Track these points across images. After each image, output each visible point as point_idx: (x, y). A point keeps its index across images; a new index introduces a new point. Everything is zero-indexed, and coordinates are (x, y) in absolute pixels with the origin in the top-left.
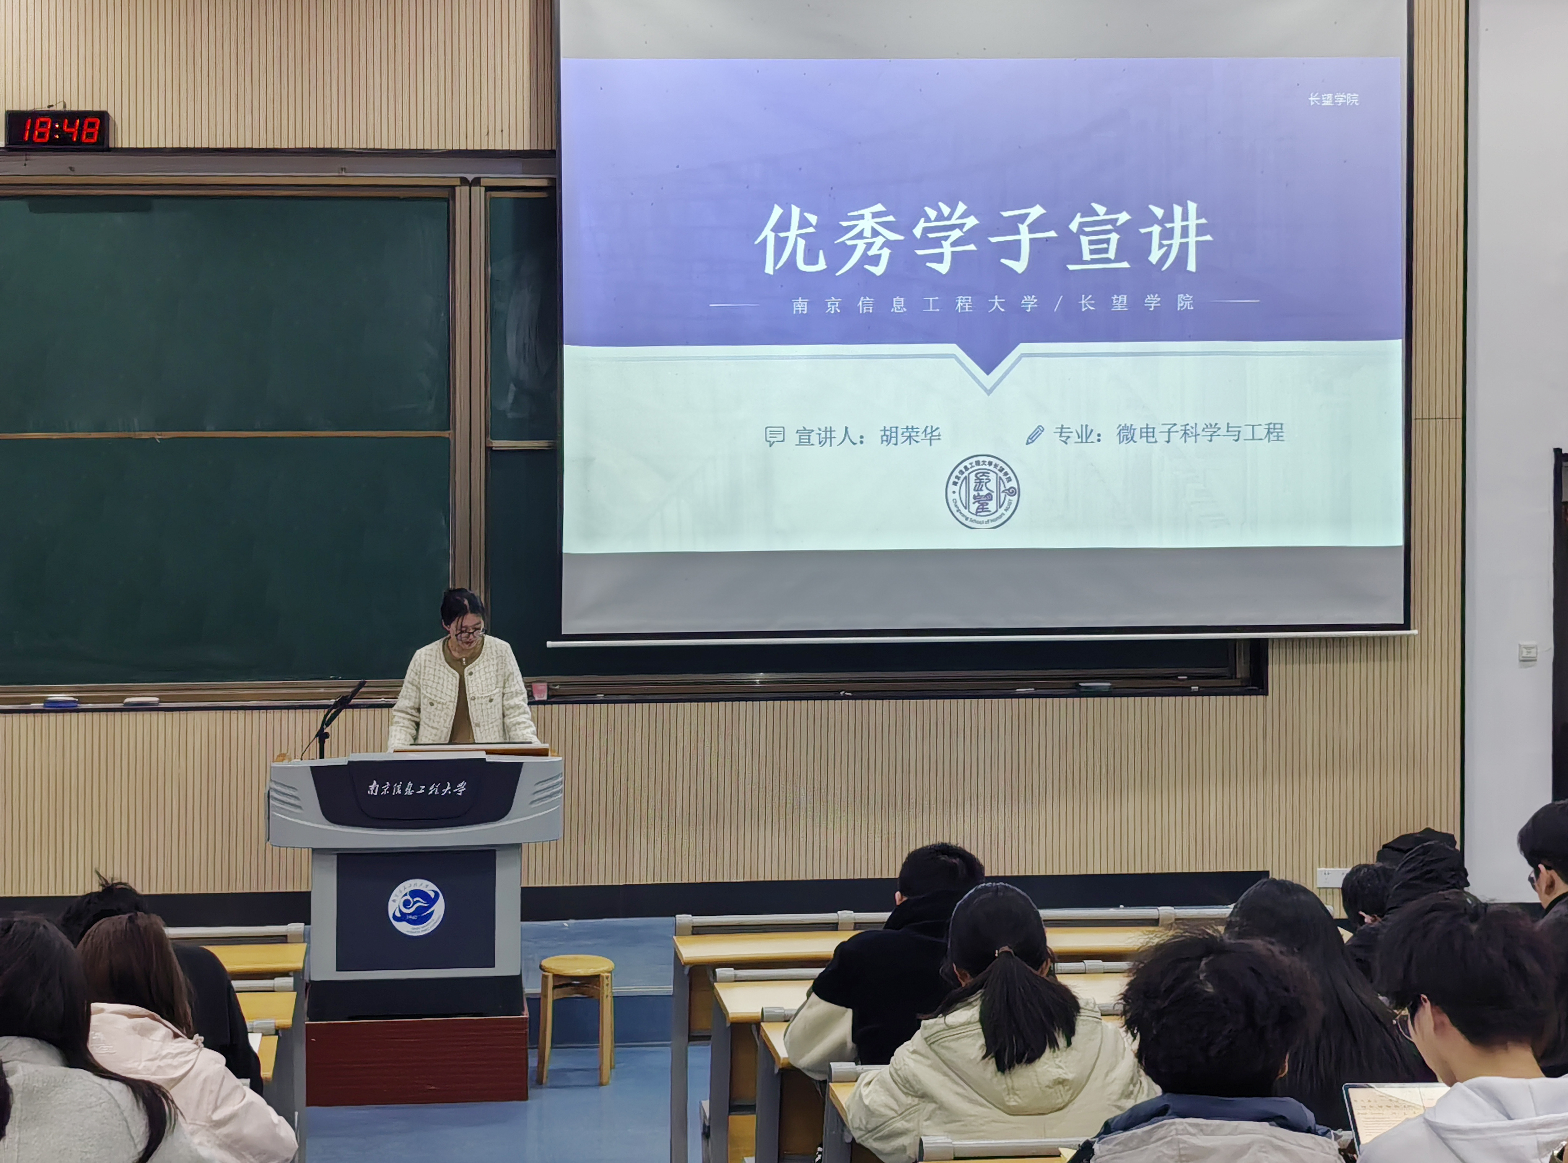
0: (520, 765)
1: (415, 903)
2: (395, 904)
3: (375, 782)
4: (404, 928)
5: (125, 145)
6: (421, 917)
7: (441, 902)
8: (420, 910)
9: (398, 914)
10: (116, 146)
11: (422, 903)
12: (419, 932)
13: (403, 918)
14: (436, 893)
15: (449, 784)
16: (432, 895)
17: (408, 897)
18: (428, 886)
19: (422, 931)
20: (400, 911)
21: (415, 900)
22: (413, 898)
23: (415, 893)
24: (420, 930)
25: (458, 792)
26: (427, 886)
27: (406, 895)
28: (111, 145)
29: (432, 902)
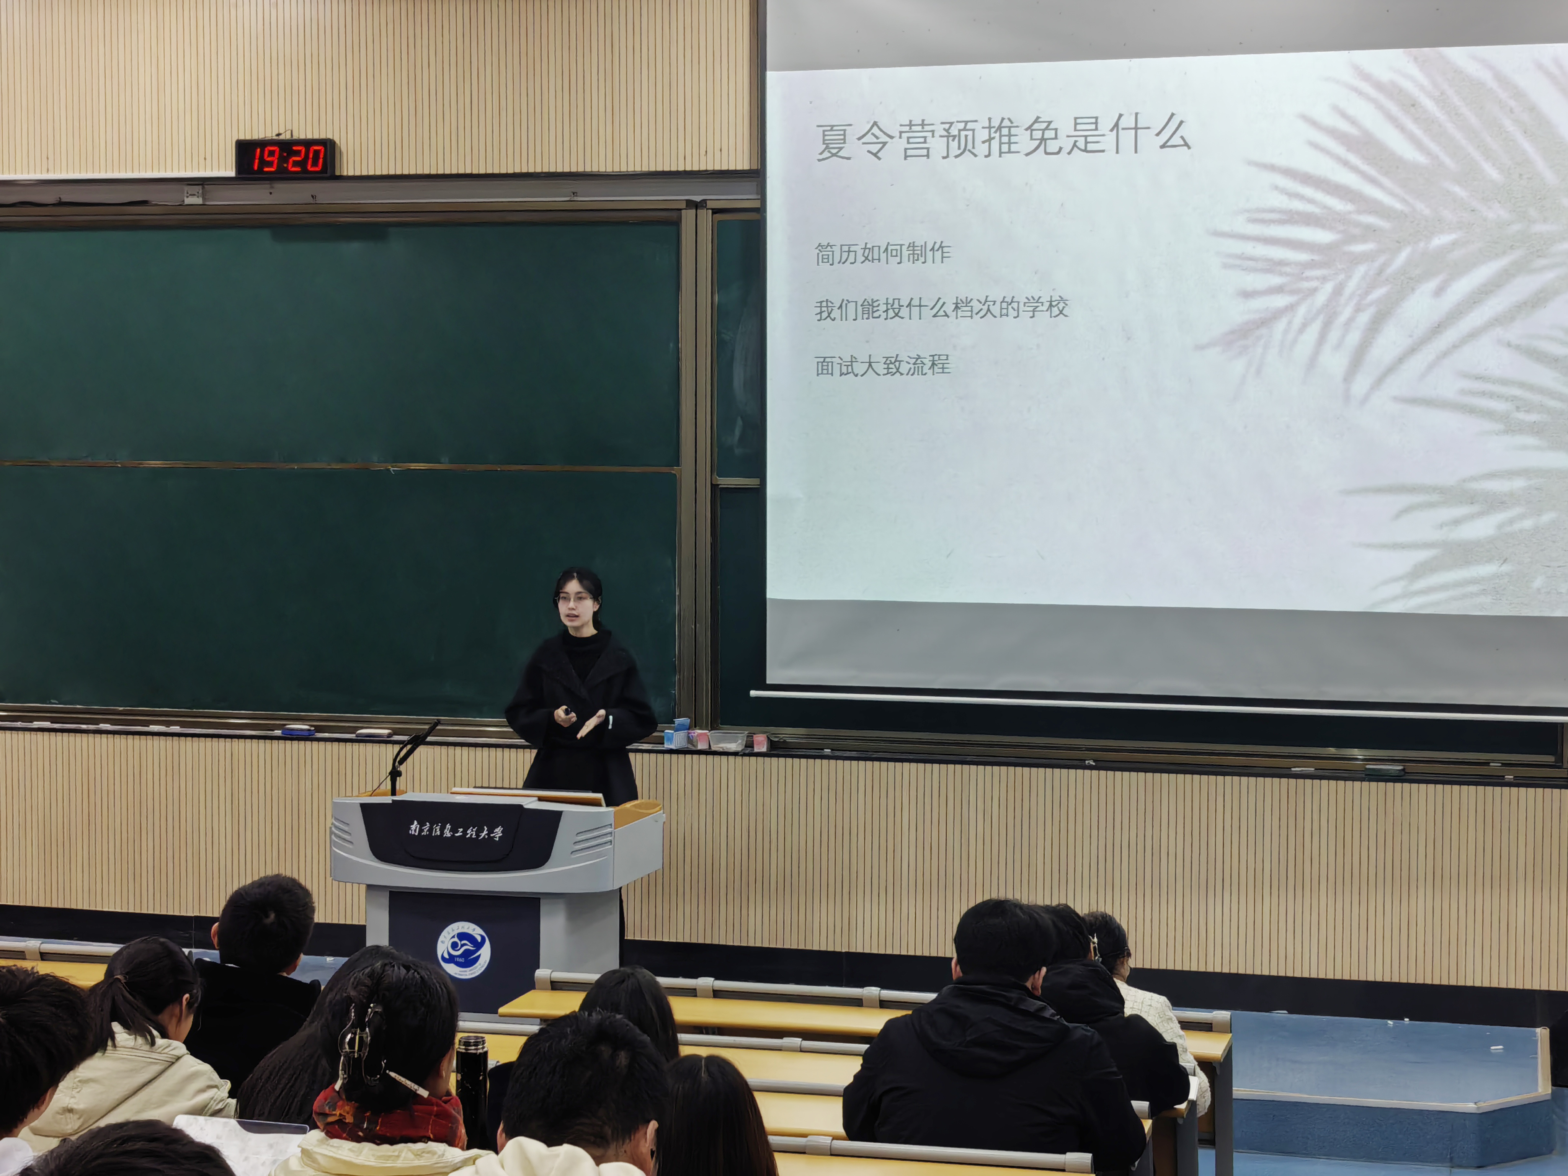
0: (559, 814)
1: (462, 945)
2: (443, 946)
3: (416, 822)
4: (452, 969)
6: (468, 960)
7: (487, 945)
8: (467, 953)
9: (446, 956)
11: (469, 947)
12: (466, 975)
13: (451, 959)
14: (483, 938)
15: (486, 828)
16: (479, 939)
17: (456, 939)
18: (476, 931)
19: (469, 974)
20: (449, 954)
21: (463, 942)
22: (461, 940)
23: (462, 936)
24: (467, 973)
25: (494, 837)
26: (474, 930)
27: (453, 937)
29: (479, 945)
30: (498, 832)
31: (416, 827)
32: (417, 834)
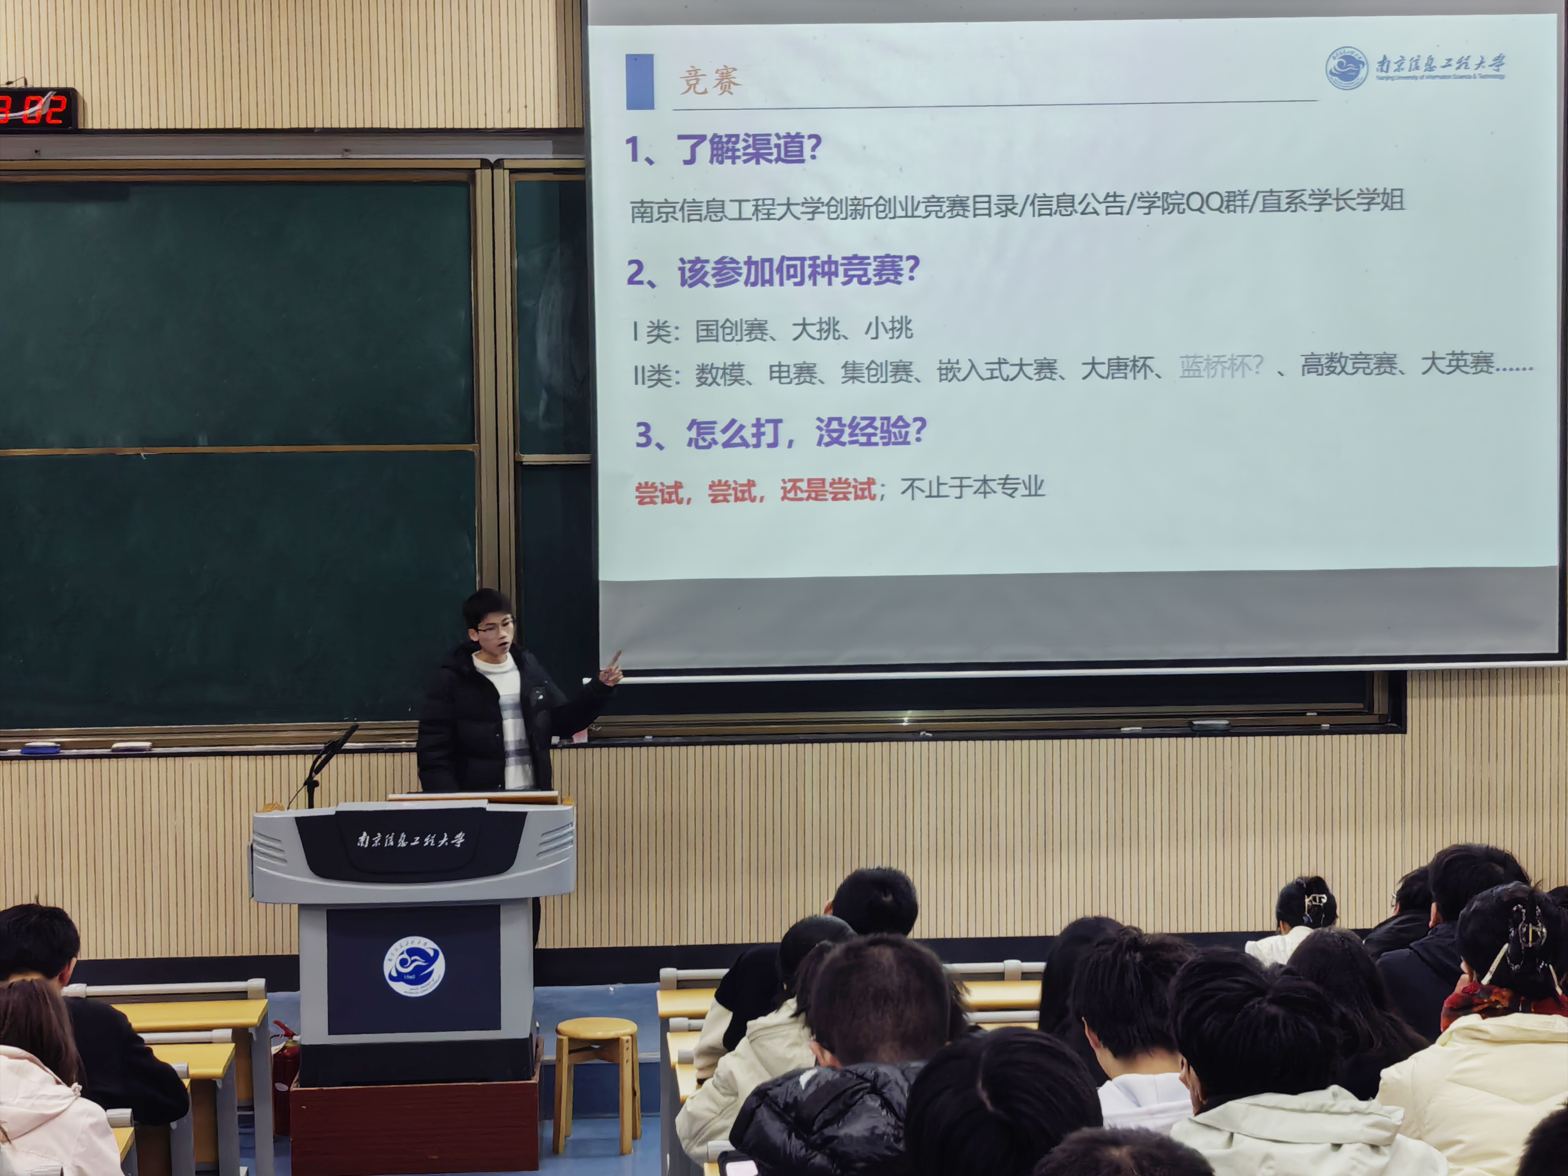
0: (524, 815)
1: (413, 962)
2: (391, 963)
3: (365, 834)
4: (401, 988)
5: (97, 126)
6: (419, 977)
7: (441, 959)
8: (418, 970)
9: (394, 974)
10: (86, 127)
11: (421, 962)
12: (418, 993)
13: (400, 977)
14: (436, 952)
15: (446, 835)
16: (432, 953)
17: (405, 956)
18: (428, 945)
19: (422, 992)
20: (397, 971)
21: (413, 958)
22: (410, 957)
23: (412, 952)
24: (419, 991)
25: (455, 843)
26: (425, 944)
27: (402, 953)
28: (81, 127)
29: (431, 960)
30: (460, 839)
31: (366, 839)
32: (366, 846)
